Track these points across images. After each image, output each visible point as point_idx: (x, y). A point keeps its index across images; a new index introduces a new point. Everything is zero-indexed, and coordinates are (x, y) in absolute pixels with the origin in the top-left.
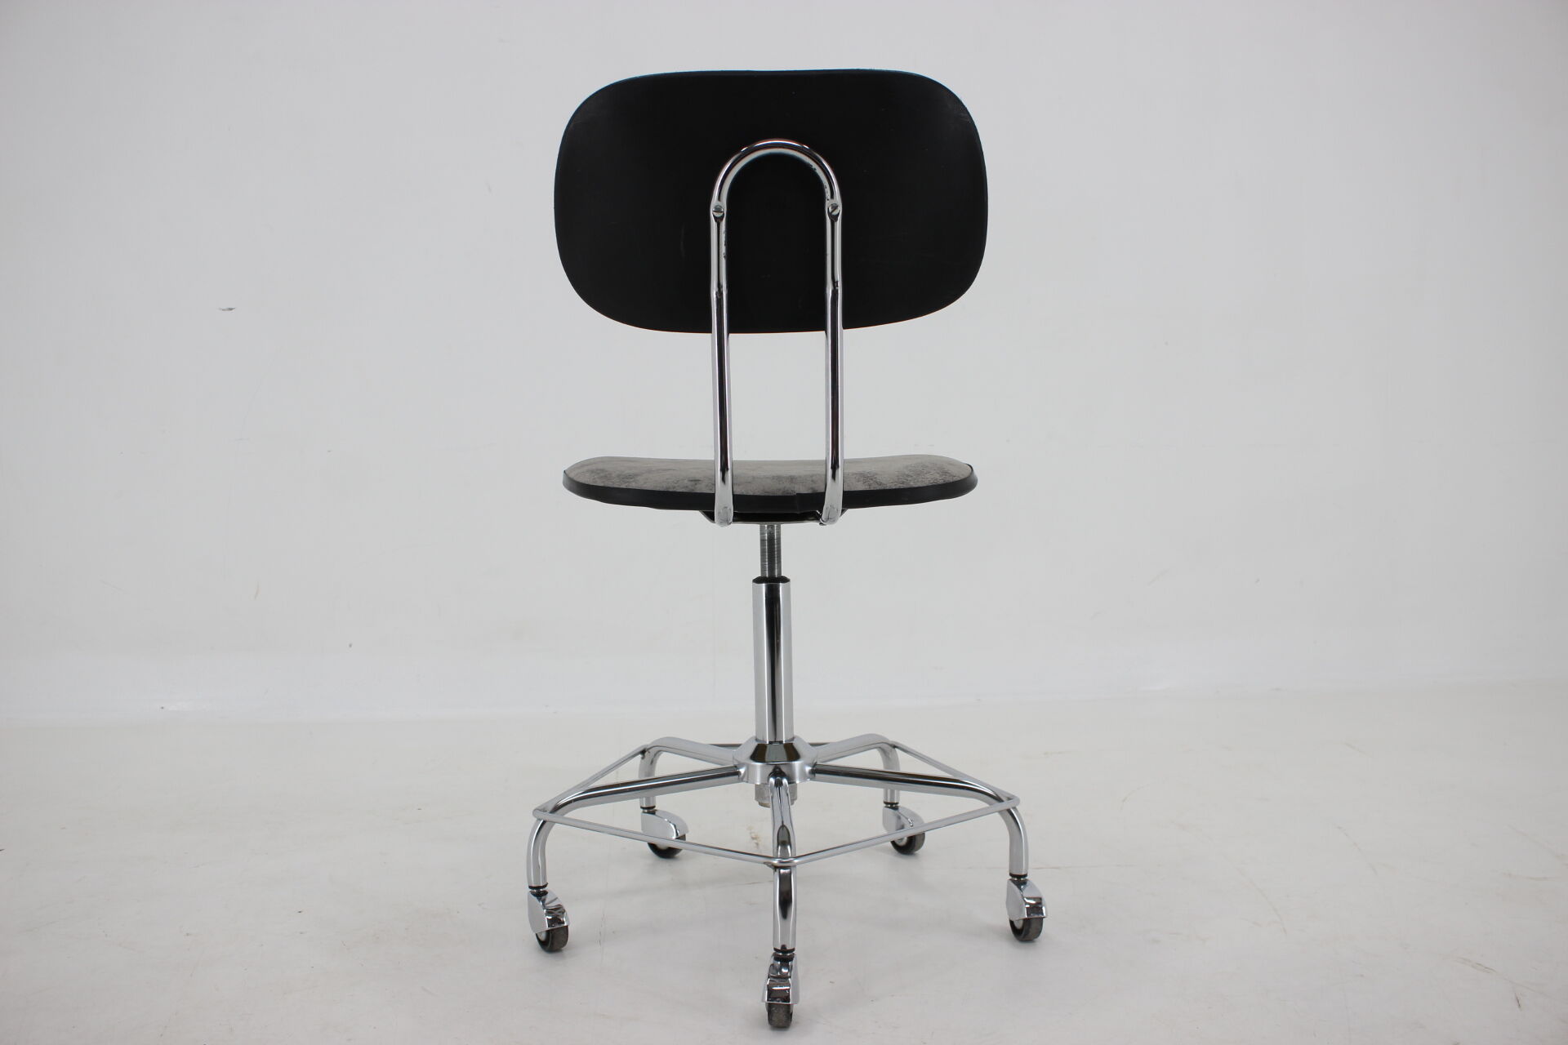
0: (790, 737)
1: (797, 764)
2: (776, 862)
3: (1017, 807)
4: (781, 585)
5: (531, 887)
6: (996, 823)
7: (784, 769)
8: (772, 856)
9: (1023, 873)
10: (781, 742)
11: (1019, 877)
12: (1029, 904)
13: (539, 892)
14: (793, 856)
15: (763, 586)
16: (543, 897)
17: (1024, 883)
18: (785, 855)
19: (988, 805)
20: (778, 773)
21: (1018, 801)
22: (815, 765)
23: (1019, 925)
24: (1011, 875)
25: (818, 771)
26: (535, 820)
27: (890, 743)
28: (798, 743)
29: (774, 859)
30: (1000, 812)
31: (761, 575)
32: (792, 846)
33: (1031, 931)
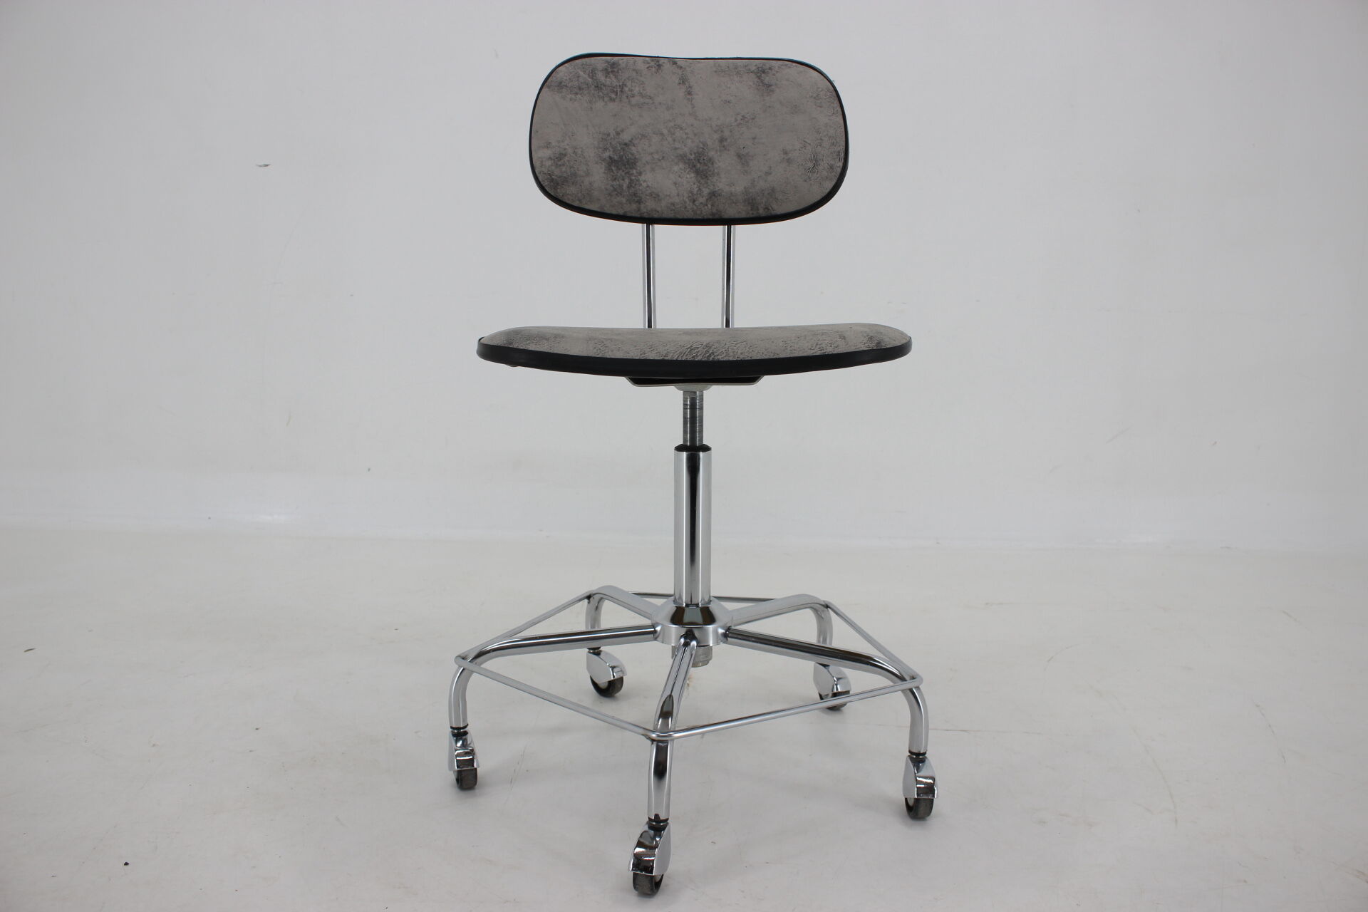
0: (707, 600)
1: (711, 627)
2: (654, 736)
3: (921, 688)
4: (701, 454)
5: (452, 728)
6: (898, 702)
7: (697, 633)
8: (652, 728)
9: (922, 752)
10: (697, 605)
11: (918, 754)
12: (921, 783)
13: (459, 733)
14: (672, 730)
15: (684, 454)
16: (464, 737)
17: (923, 761)
18: (665, 729)
19: (892, 684)
20: (689, 636)
21: (920, 680)
22: (729, 629)
23: (911, 803)
24: (910, 752)
25: (730, 635)
26: (457, 666)
27: (824, 601)
28: (714, 607)
29: (653, 732)
30: (903, 691)
31: (682, 443)
32: (673, 719)
33: (922, 809)
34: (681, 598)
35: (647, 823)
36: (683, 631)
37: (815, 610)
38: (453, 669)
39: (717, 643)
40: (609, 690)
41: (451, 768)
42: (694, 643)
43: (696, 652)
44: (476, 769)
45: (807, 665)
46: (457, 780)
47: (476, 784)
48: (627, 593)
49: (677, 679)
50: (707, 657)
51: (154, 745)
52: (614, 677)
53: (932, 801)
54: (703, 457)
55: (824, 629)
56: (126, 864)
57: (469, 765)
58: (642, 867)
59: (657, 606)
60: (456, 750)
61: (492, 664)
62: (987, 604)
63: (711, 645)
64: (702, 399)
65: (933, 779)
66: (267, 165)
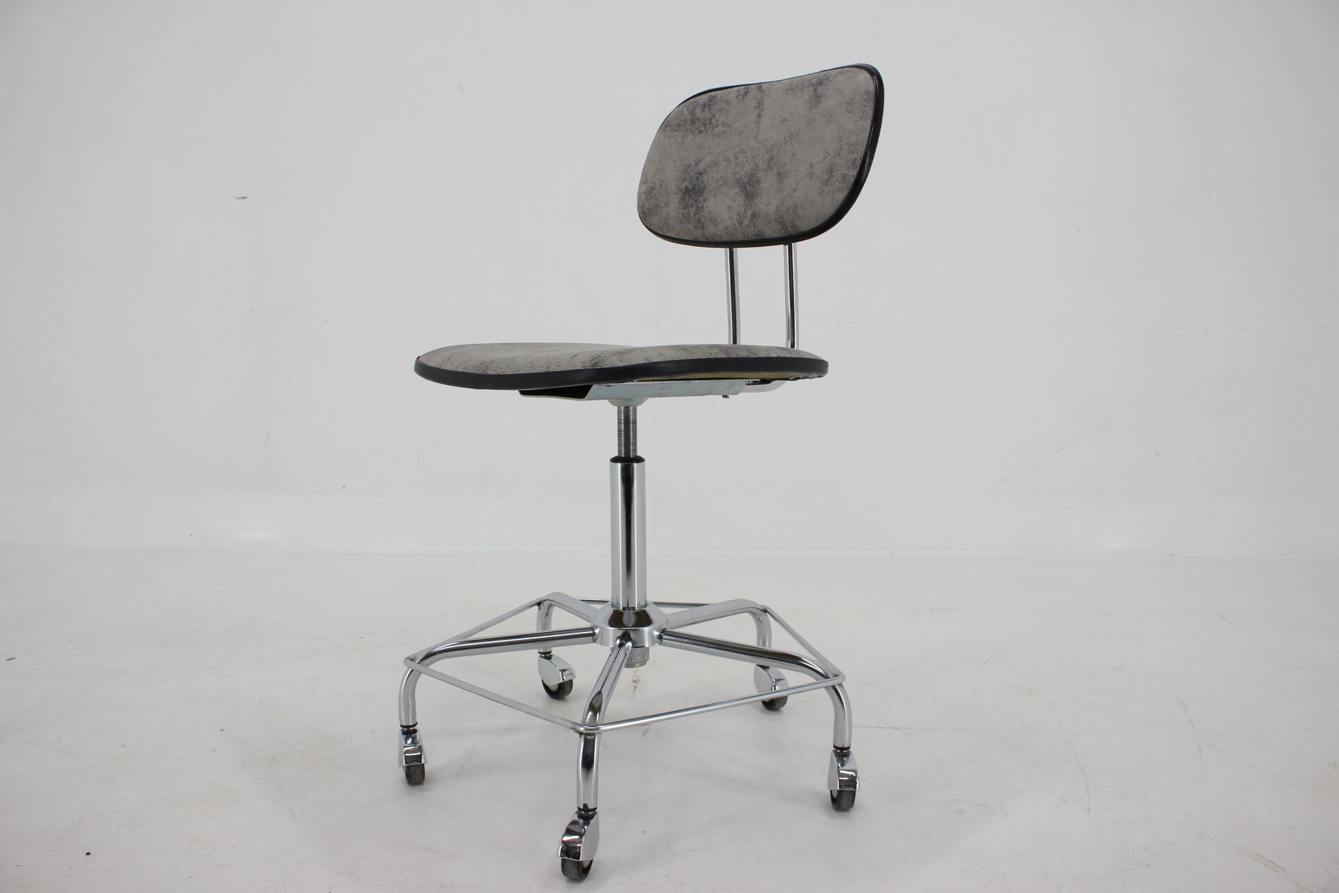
0: (643, 604)
1: (646, 629)
2: (582, 729)
3: (843, 684)
4: (635, 465)
5: (402, 726)
6: (822, 697)
7: (632, 635)
8: (579, 721)
9: (846, 746)
10: (634, 608)
11: (842, 749)
12: (844, 775)
13: (409, 731)
14: (599, 723)
15: (619, 465)
16: (413, 735)
17: (847, 755)
18: (594, 723)
19: (814, 680)
20: (625, 637)
21: (844, 678)
22: (664, 631)
23: (835, 795)
24: (834, 747)
25: (664, 637)
26: (406, 668)
27: (762, 606)
28: (651, 611)
29: (581, 726)
30: (826, 688)
31: (617, 455)
32: (601, 713)
33: (844, 802)
34: (618, 603)
35: (577, 812)
36: (620, 633)
37: (753, 614)
38: (403, 671)
39: (653, 643)
40: (559, 692)
41: (400, 764)
42: (629, 644)
43: (632, 650)
44: (423, 765)
45: (747, 667)
46: (407, 776)
47: (424, 779)
48: (574, 599)
49: (608, 677)
50: (643, 658)
51: (123, 746)
52: (563, 679)
53: (854, 793)
54: (637, 466)
55: (763, 633)
56: (88, 854)
57: (417, 761)
58: (569, 852)
59: (597, 609)
60: (405, 747)
61: (440, 665)
62: (931, 610)
63: (647, 646)
64: (635, 415)
65: (856, 774)
66: (245, 198)
